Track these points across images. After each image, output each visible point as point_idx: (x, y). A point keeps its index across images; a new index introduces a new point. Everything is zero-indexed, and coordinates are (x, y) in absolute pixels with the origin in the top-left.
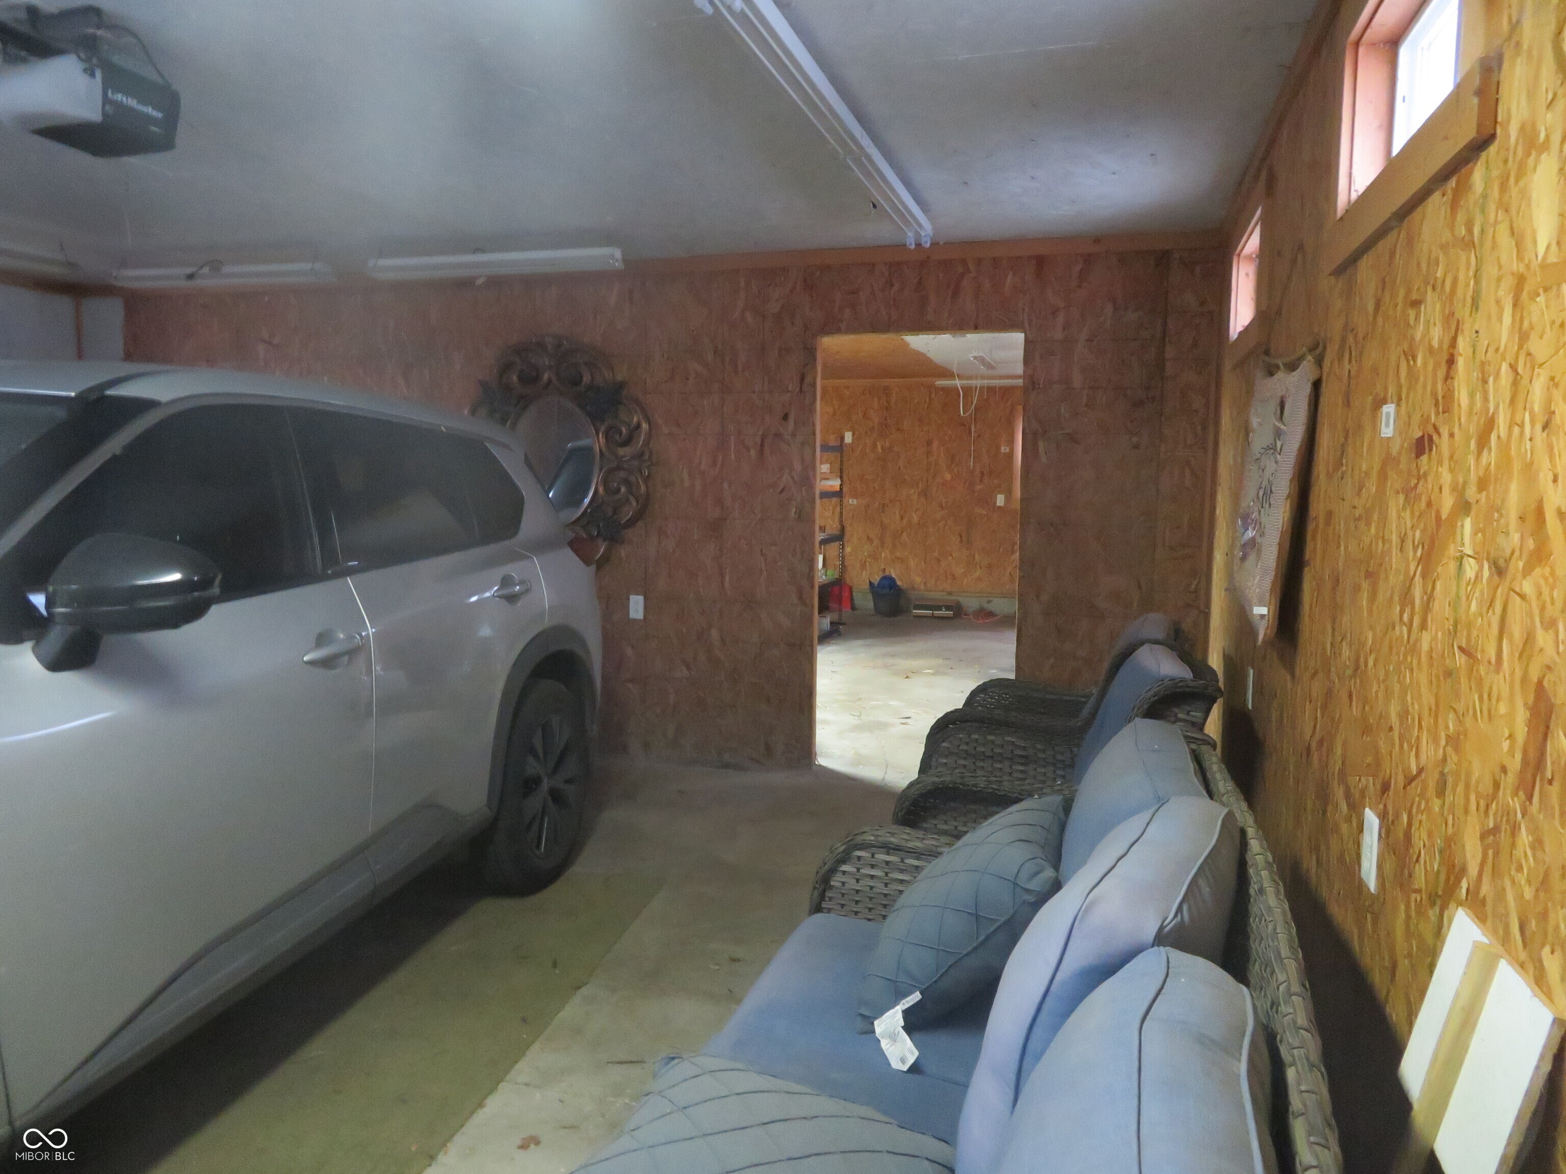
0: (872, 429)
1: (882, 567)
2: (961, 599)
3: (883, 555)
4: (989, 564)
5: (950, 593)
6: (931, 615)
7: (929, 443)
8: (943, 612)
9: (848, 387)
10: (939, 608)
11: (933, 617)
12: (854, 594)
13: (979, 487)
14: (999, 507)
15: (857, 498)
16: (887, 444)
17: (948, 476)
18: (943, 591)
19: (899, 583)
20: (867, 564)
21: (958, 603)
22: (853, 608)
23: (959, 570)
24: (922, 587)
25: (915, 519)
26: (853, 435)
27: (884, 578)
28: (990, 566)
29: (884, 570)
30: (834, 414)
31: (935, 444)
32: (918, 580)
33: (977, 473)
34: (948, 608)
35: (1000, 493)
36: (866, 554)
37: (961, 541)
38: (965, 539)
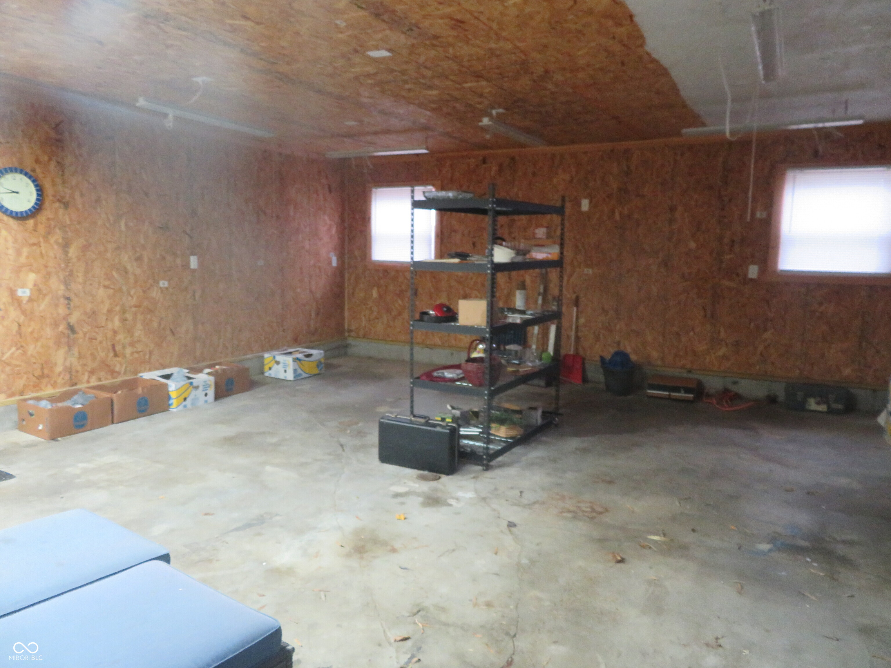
0: (610, 196)
1: (617, 339)
2: (701, 378)
3: (618, 327)
4: (737, 342)
5: (690, 371)
6: (667, 397)
7: (672, 209)
8: (681, 395)
9: (585, 153)
10: (677, 389)
11: (669, 398)
12: (587, 366)
13: (728, 257)
14: (751, 280)
15: (592, 268)
16: (626, 212)
17: (693, 245)
18: (683, 367)
19: (633, 357)
20: (601, 336)
21: (700, 383)
22: (585, 380)
23: (702, 347)
24: (659, 363)
25: (654, 290)
26: (590, 203)
27: (617, 354)
28: (737, 344)
29: (618, 343)
30: (571, 181)
31: (680, 209)
32: (655, 354)
33: (726, 240)
34: (688, 390)
35: (753, 263)
36: (600, 325)
37: (705, 316)
38: (709, 313)
